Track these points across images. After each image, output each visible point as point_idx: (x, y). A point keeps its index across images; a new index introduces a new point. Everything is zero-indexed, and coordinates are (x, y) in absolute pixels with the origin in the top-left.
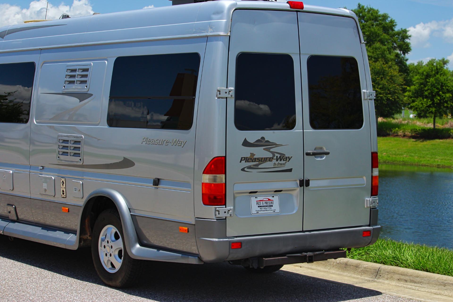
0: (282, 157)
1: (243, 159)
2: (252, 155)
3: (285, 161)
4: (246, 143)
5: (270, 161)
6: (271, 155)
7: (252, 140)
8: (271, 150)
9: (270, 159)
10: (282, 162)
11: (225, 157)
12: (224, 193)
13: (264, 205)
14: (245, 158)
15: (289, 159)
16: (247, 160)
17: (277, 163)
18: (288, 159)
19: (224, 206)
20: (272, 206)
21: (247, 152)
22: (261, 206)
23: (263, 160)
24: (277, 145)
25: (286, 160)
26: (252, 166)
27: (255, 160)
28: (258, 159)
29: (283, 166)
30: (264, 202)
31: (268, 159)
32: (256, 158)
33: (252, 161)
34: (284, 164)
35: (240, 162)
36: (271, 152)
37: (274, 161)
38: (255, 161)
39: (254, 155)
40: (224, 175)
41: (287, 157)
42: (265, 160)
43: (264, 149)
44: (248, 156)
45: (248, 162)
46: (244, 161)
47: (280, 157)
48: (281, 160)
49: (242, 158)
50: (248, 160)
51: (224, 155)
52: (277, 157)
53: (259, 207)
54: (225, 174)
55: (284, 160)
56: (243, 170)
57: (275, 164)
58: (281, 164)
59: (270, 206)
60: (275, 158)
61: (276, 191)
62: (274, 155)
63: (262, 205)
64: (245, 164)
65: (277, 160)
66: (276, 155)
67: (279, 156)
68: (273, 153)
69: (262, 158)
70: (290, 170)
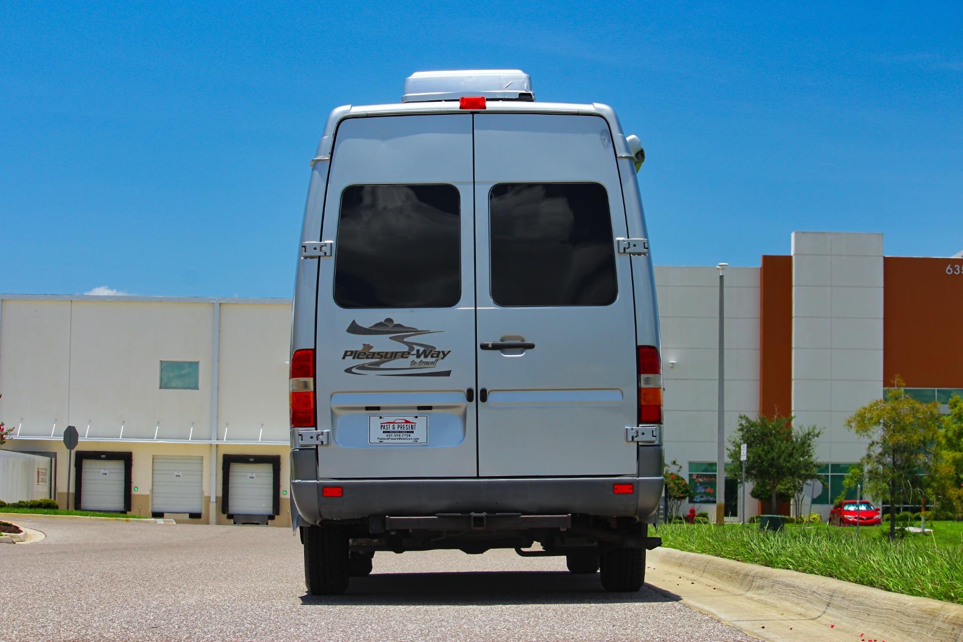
0: (429, 351)
1: (349, 353)
2: (367, 347)
3: (433, 360)
4: (354, 329)
5: (402, 357)
6: (405, 348)
7: (366, 324)
8: (405, 340)
9: (403, 355)
10: (429, 359)
11: (314, 351)
12: (312, 406)
13: (396, 429)
14: (352, 352)
15: (445, 355)
16: (356, 355)
17: (418, 360)
18: (441, 355)
19: (314, 429)
20: (413, 432)
21: (357, 342)
22: (389, 432)
23: (389, 356)
24: (417, 332)
25: (438, 356)
26: (366, 366)
27: (373, 355)
28: (378, 353)
29: (430, 366)
30: (396, 425)
31: (400, 354)
32: (374, 353)
33: (367, 358)
34: (433, 363)
35: (344, 358)
36: (406, 343)
37: (412, 358)
38: (372, 358)
39: (372, 347)
40: (311, 380)
41: (439, 352)
42: (394, 355)
43: (390, 338)
44: (360, 348)
45: (358, 358)
46: (351, 357)
47: (424, 351)
48: (426, 357)
49: (346, 352)
50: (359, 355)
51: (313, 347)
52: (418, 351)
53: (384, 432)
54: (314, 376)
55: (432, 357)
56: (349, 371)
57: (413, 362)
58: (427, 363)
59: (408, 432)
60: (415, 352)
61: (420, 408)
62: (412, 349)
63: (391, 429)
64: (351, 362)
65: (418, 356)
66: (416, 348)
67: (422, 349)
68: (411, 345)
69: (387, 353)
70: (447, 374)
